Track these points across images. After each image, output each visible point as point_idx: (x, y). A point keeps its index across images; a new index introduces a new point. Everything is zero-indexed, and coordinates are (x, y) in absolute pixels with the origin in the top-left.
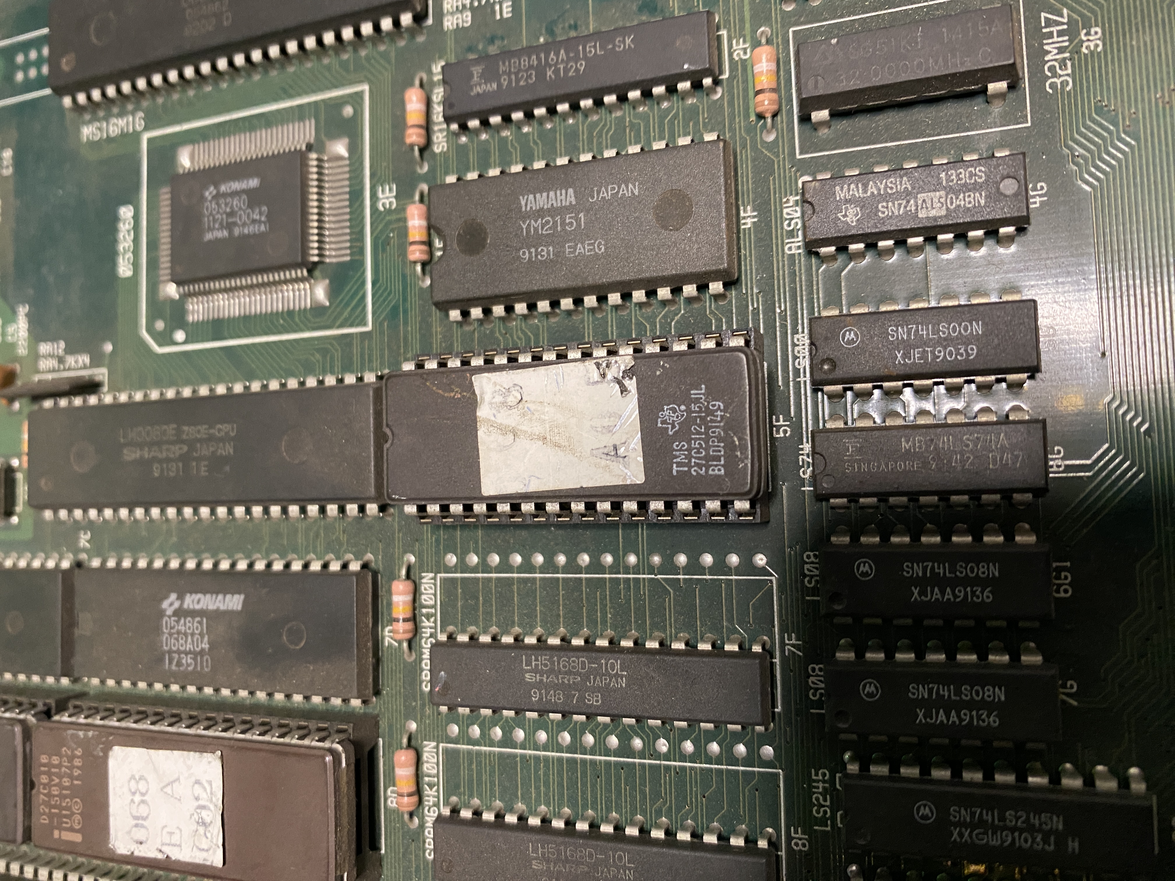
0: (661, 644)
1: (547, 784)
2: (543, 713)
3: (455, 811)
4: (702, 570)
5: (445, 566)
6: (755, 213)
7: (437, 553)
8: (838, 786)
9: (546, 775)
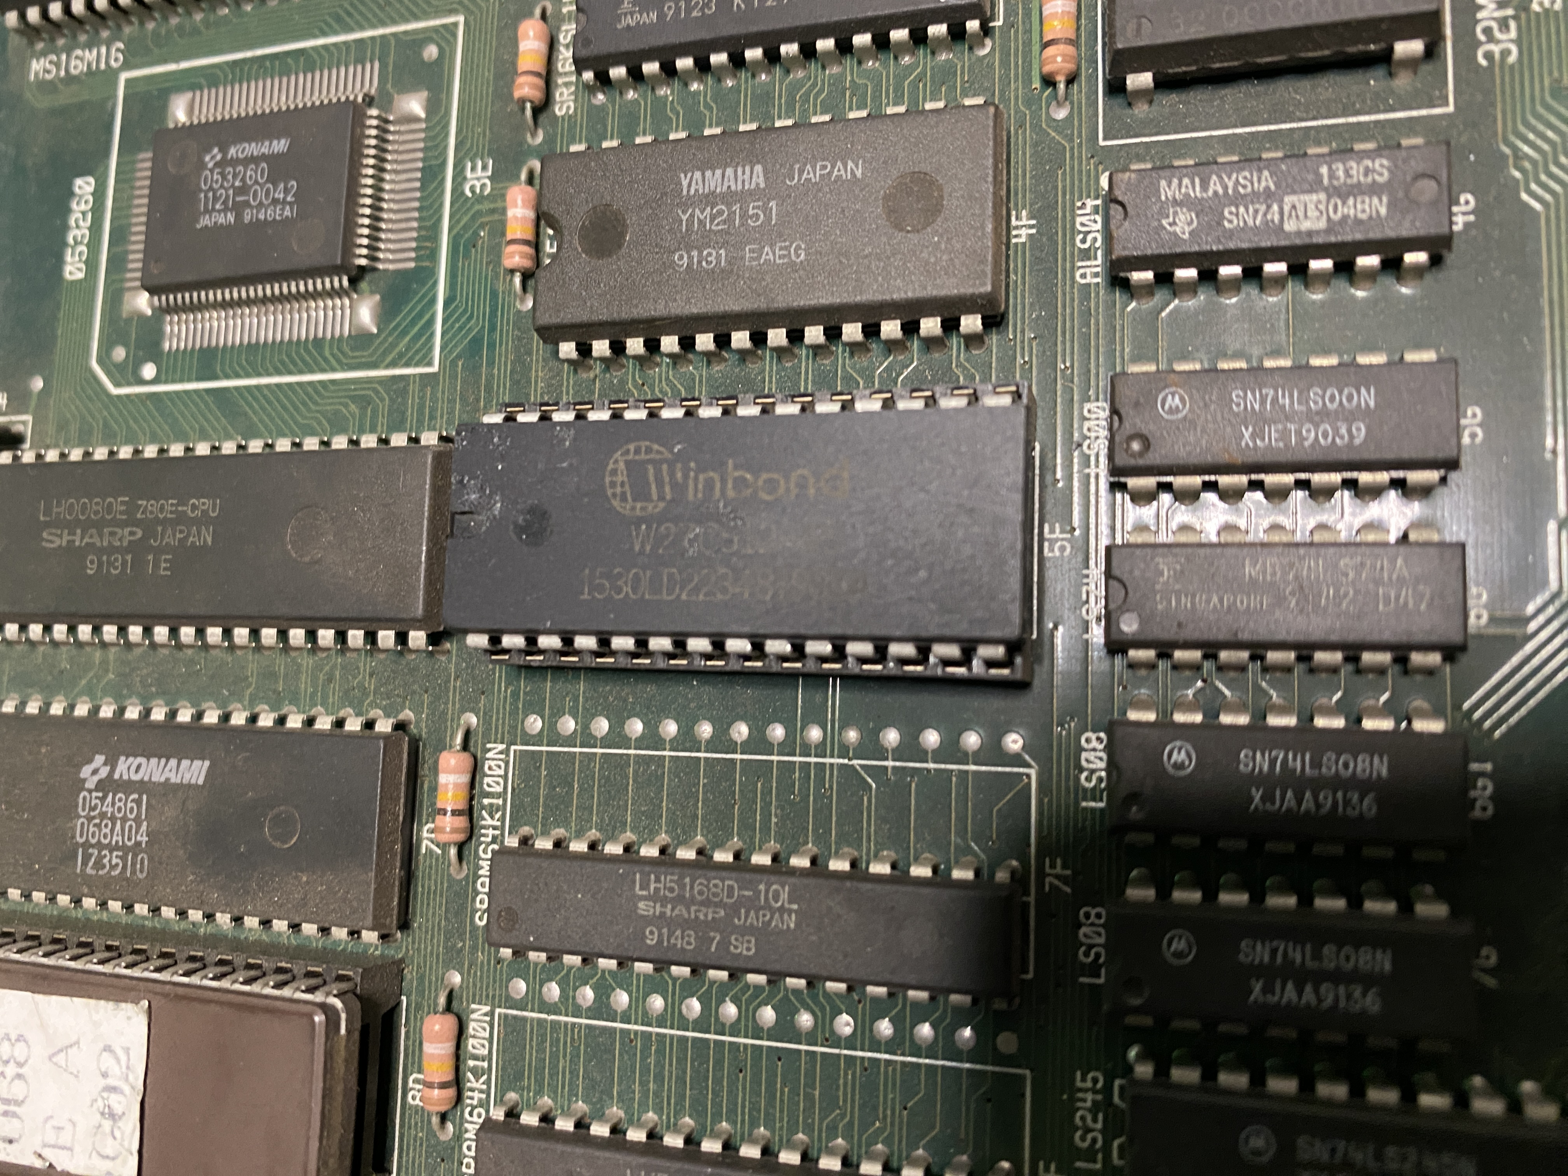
0: (853, 865)
1: (659, 1078)
2: (662, 965)
3: (512, 1114)
4: (921, 754)
5: (524, 733)
6: (1033, 222)
7: (514, 712)
8: (1116, 1099)
9: (659, 1064)
